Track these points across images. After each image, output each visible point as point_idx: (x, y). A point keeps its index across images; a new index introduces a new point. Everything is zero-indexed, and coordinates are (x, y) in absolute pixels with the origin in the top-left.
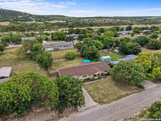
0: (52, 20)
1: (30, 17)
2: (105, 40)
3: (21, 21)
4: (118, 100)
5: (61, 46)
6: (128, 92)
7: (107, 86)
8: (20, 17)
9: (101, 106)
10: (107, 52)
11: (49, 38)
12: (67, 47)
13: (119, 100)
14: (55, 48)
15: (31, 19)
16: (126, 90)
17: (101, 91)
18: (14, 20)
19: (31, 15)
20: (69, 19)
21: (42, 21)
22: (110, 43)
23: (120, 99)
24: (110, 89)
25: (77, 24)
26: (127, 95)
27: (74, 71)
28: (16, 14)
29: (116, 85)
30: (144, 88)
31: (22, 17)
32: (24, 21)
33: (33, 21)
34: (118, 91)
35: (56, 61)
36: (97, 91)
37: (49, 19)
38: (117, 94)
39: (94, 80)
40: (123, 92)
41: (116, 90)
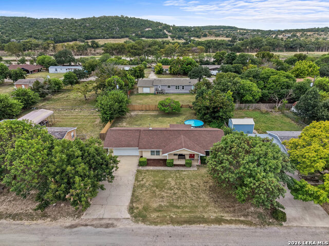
0: (205, 36)
1: (165, 31)
2: (271, 82)
4: (182, 224)
5: (169, 87)
6: (227, 217)
7: (188, 186)
8: (147, 29)
9: (133, 224)
10: (267, 112)
11: (164, 70)
12: (183, 89)
13: (185, 225)
14: (156, 90)
15: (165, 34)
16: (227, 209)
17: (163, 193)
18: (137, 35)
19: (167, 27)
20: (242, 35)
21: (183, 38)
22: (283, 89)
23: (190, 224)
24: (190, 195)
25: (254, 45)
26: (219, 221)
27: (138, 137)
28: (143, 24)
29: (212, 189)
30: (285, 220)
31: (150, 29)
32: (152, 38)
33: (167, 37)
34: (205, 204)
35: (140, 113)
36: (157, 190)
37: (198, 34)
38: (195, 212)
39: (171, 166)
40: (215, 212)
41: (202, 200)
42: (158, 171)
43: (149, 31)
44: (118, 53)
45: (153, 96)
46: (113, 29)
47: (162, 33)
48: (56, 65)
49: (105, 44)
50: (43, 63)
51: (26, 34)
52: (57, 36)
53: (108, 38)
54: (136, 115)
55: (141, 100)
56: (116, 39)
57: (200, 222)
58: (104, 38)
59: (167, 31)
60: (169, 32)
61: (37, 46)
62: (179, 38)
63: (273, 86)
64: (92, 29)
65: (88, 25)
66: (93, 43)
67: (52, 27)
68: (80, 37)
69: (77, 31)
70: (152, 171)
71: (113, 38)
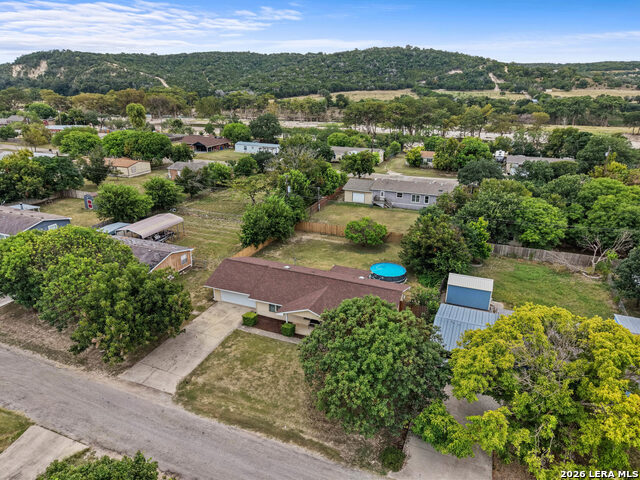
0: (583, 85)
1: (491, 75)
2: (597, 207)
3: (448, 89)
6: (308, 434)
7: (289, 372)
8: (453, 72)
9: (170, 403)
10: (567, 271)
11: (425, 160)
12: (426, 201)
13: (235, 427)
14: (375, 199)
15: (489, 81)
16: (320, 424)
17: (244, 373)
18: (429, 84)
19: (496, 67)
21: (526, 90)
24: (280, 386)
26: (289, 436)
28: (445, 62)
31: (460, 72)
32: (458, 89)
33: (492, 88)
34: (292, 406)
35: (318, 238)
36: (239, 367)
37: (566, 81)
38: (268, 413)
39: (289, 336)
40: (297, 422)
41: (292, 399)
42: (264, 339)
43: (457, 74)
44: (370, 120)
45: (366, 209)
46: (386, 72)
47: (482, 79)
48: (248, 140)
49: (362, 101)
50: (231, 135)
51: (242, 81)
52: (286, 84)
53: (371, 90)
54: (309, 241)
55: (340, 214)
56: (386, 92)
57: (260, 429)
58: (365, 89)
59: (494, 74)
60: (499, 77)
61: (249, 102)
62: (518, 90)
63: (600, 217)
64: (347, 72)
65: (342, 64)
66: (340, 98)
67: (283, 68)
68: (323, 86)
69: (321, 75)
70: (255, 336)
71: (382, 88)
